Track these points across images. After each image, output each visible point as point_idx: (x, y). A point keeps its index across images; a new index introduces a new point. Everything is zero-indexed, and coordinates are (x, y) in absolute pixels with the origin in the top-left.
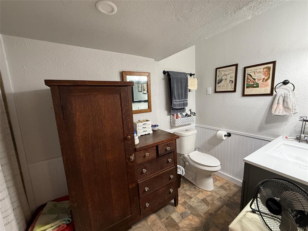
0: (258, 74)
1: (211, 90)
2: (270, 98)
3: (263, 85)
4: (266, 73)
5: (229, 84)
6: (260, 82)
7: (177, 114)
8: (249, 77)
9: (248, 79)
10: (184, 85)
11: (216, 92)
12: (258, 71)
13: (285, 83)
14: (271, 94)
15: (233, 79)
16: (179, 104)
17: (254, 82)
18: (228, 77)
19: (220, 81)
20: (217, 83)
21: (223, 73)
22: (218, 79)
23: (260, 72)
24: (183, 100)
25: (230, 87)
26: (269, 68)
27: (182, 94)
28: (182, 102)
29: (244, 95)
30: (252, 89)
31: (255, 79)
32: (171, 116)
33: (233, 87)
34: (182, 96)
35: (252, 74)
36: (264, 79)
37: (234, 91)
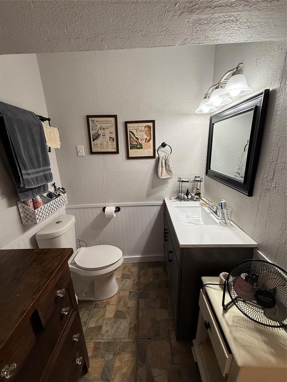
0: (140, 133)
1: (83, 149)
2: (153, 161)
3: (146, 147)
4: (148, 132)
5: (110, 143)
6: (143, 142)
7: (33, 200)
8: (132, 135)
9: (131, 137)
10: (37, 137)
11: (92, 153)
12: (140, 128)
13: (164, 145)
14: (154, 157)
15: (114, 136)
16: (37, 178)
17: (137, 143)
18: (107, 132)
19: (97, 137)
20: (92, 140)
21: (99, 126)
22: (92, 132)
23: (141, 131)
24: (41, 169)
25: (110, 147)
26: (149, 127)
27: (37, 156)
28: (41, 174)
29: (128, 158)
30: (136, 150)
31: (138, 139)
32: (19, 205)
33: (115, 146)
34: (38, 161)
35: (134, 132)
36: (146, 139)
37: (117, 152)
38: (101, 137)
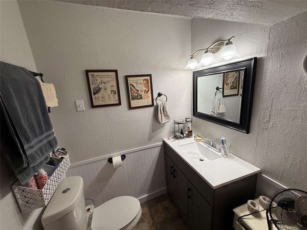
0: (139, 85)
1: (83, 104)
2: (152, 109)
3: (146, 97)
4: (146, 84)
5: (111, 96)
6: (143, 94)
7: (35, 176)
8: (133, 88)
9: (131, 90)
11: (93, 106)
12: (139, 81)
14: (152, 105)
15: (115, 89)
16: (41, 149)
17: (137, 94)
18: (108, 85)
19: (98, 91)
20: (93, 94)
22: (92, 87)
24: (45, 134)
25: (112, 99)
26: (147, 80)
28: (45, 141)
29: (130, 108)
30: (137, 100)
31: (138, 91)
33: (117, 98)
34: (40, 126)
36: (145, 90)
37: (119, 104)
38: (102, 91)
